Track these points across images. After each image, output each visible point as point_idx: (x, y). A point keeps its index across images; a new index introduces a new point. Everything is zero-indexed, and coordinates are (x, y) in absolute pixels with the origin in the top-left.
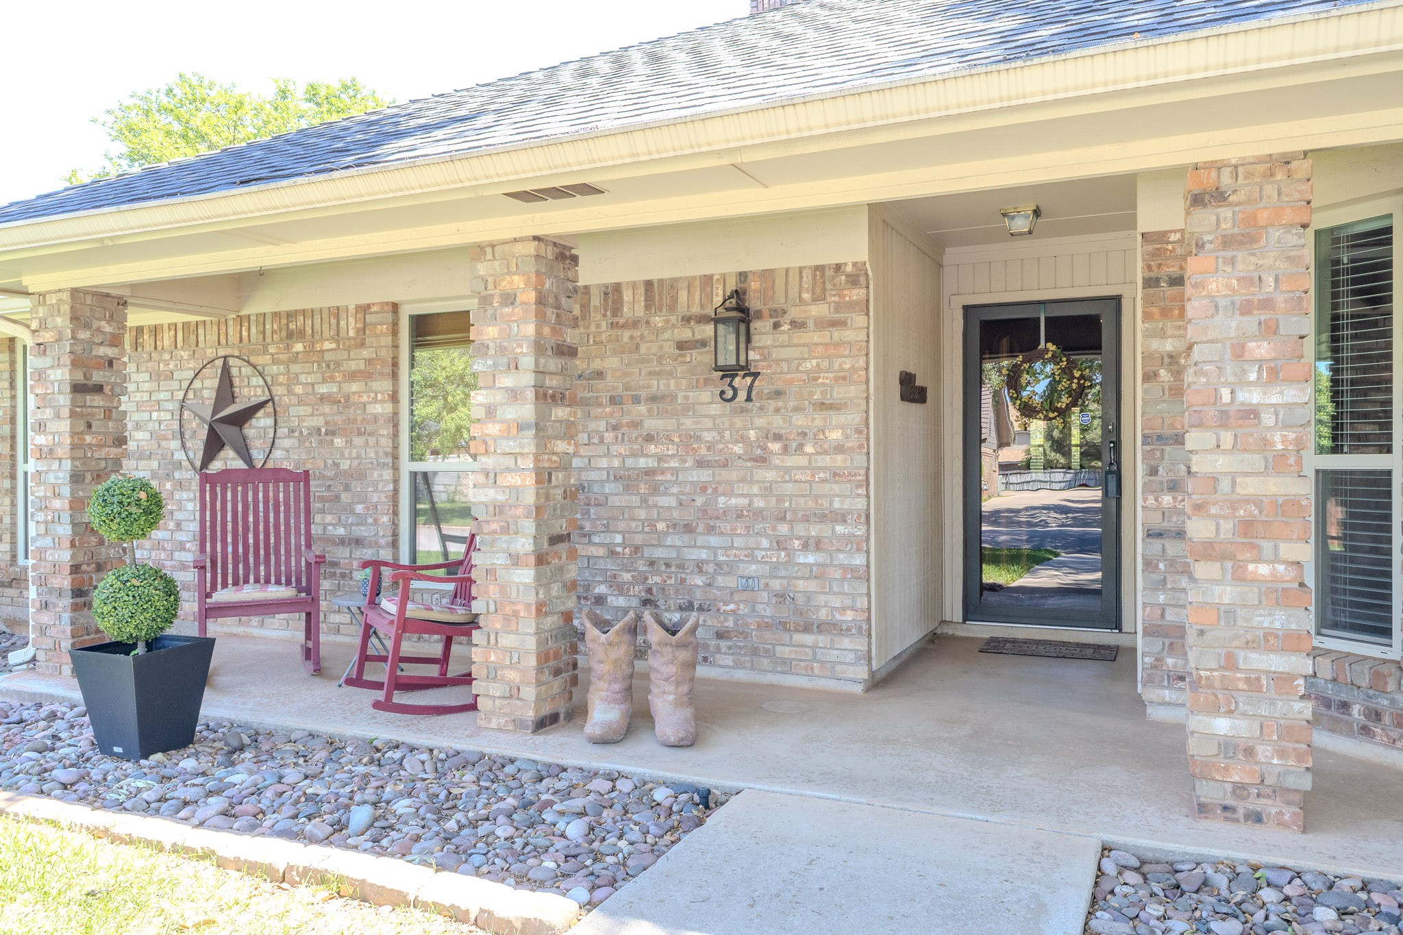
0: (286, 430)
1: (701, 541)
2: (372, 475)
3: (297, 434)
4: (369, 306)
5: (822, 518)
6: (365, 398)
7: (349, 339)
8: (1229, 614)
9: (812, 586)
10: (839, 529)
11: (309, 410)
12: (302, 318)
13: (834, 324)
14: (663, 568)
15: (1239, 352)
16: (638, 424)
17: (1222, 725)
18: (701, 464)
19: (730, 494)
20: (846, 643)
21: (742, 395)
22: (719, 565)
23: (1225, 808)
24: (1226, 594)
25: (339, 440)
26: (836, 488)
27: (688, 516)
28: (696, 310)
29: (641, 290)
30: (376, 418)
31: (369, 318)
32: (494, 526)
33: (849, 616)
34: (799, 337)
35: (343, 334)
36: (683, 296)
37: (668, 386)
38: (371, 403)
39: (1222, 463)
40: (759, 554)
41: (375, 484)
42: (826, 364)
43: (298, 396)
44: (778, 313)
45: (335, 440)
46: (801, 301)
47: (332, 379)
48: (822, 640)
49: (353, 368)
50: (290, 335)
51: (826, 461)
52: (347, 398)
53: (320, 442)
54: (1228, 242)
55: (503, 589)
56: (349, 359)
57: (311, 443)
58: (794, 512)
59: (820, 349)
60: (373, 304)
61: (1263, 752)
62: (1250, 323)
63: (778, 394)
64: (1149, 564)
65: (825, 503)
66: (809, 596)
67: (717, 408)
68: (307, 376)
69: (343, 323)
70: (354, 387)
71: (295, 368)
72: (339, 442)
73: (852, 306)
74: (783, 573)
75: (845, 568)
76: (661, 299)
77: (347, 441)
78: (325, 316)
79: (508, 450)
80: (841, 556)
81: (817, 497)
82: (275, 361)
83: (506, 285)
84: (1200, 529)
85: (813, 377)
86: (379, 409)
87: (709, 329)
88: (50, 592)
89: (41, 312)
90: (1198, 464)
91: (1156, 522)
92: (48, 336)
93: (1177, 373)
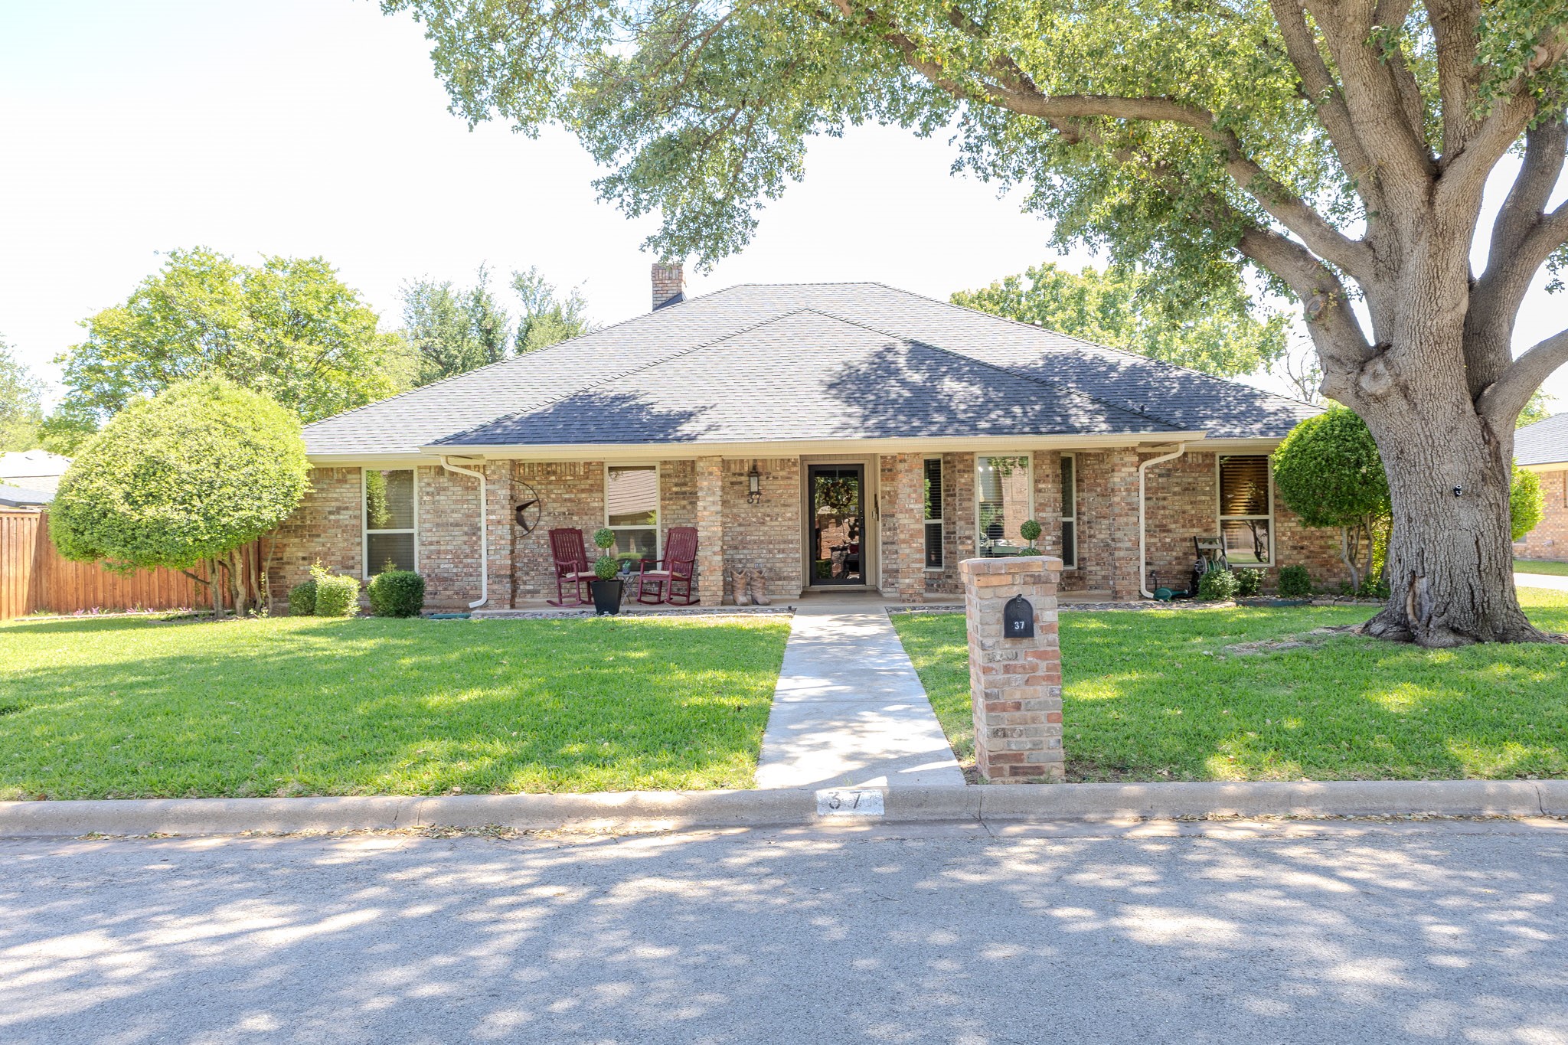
0: (546, 513)
1: (737, 552)
3: (552, 515)
4: (591, 463)
5: (786, 542)
6: (589, 500)
7: (581, 476)
8: (908, 555)
9: (782, 565)
10: (791, 546)
11: (559, 505)
12: (554, 465)
13: (788, 478)
14: (726, 562)
15: (909, 496)
17: (907, 581)
18: (740, 525)
19: (751, 535)
20: (793, 583)
21: (755, 501)
22: (747, 560)
23: (908, 600)
24: (909, 551)
26: (789, 532)
27: (736, 543)
28: (738, 471)
30: (594, 508)
31: (591, 468)
32: (706, 543)
33: (794, 574)
34: (776, 482)
35: (577, 473)
36: (733, 466)
37: (727, 497)
38: (592, 502)
39: (906, 521)
40: (762, 555)
41: (593, 536)
42: (786, 491)
43: (553, 498)
44: (768, 474)
46: (776, 470)
47: (571, 492)
48: (785, 583)
49: (583, 487)
50: (548, 473)
51: (786, 523)
52: (579, 500)
53: (565, 518)
54: (907, 471)
55: (710, 563)
56: (581, 484)
57: (560, 518)
58: (775, 540)
59: (784, 486)
60: (593, 462)
61: (916, 586)
62: (911, 490)
63: (769, 501)
64: (884, 552)
65: (788, 537)
66: (780, 568)
67: (746, 506)
68: (557, 491)
69: (577, 469)
70: (583, 495)
71: (552, 487)
72: (575, 518)
73: (794, 472)
74: (771, 561)
77: (580, 517)
78: (568, 466)
79: (712, 520)
80: (791, 554)
81: (783, 535)
82: (539, 484)
83: (710, 470)
84: (902, 536)
85: (781, 496)
86: (596, 504)
87: (744, 478)
88: (497, 576)
89: (493, 468)
90: (901, 522)
91: (885, 539)
92: (496, 477)
93: (890, 497)
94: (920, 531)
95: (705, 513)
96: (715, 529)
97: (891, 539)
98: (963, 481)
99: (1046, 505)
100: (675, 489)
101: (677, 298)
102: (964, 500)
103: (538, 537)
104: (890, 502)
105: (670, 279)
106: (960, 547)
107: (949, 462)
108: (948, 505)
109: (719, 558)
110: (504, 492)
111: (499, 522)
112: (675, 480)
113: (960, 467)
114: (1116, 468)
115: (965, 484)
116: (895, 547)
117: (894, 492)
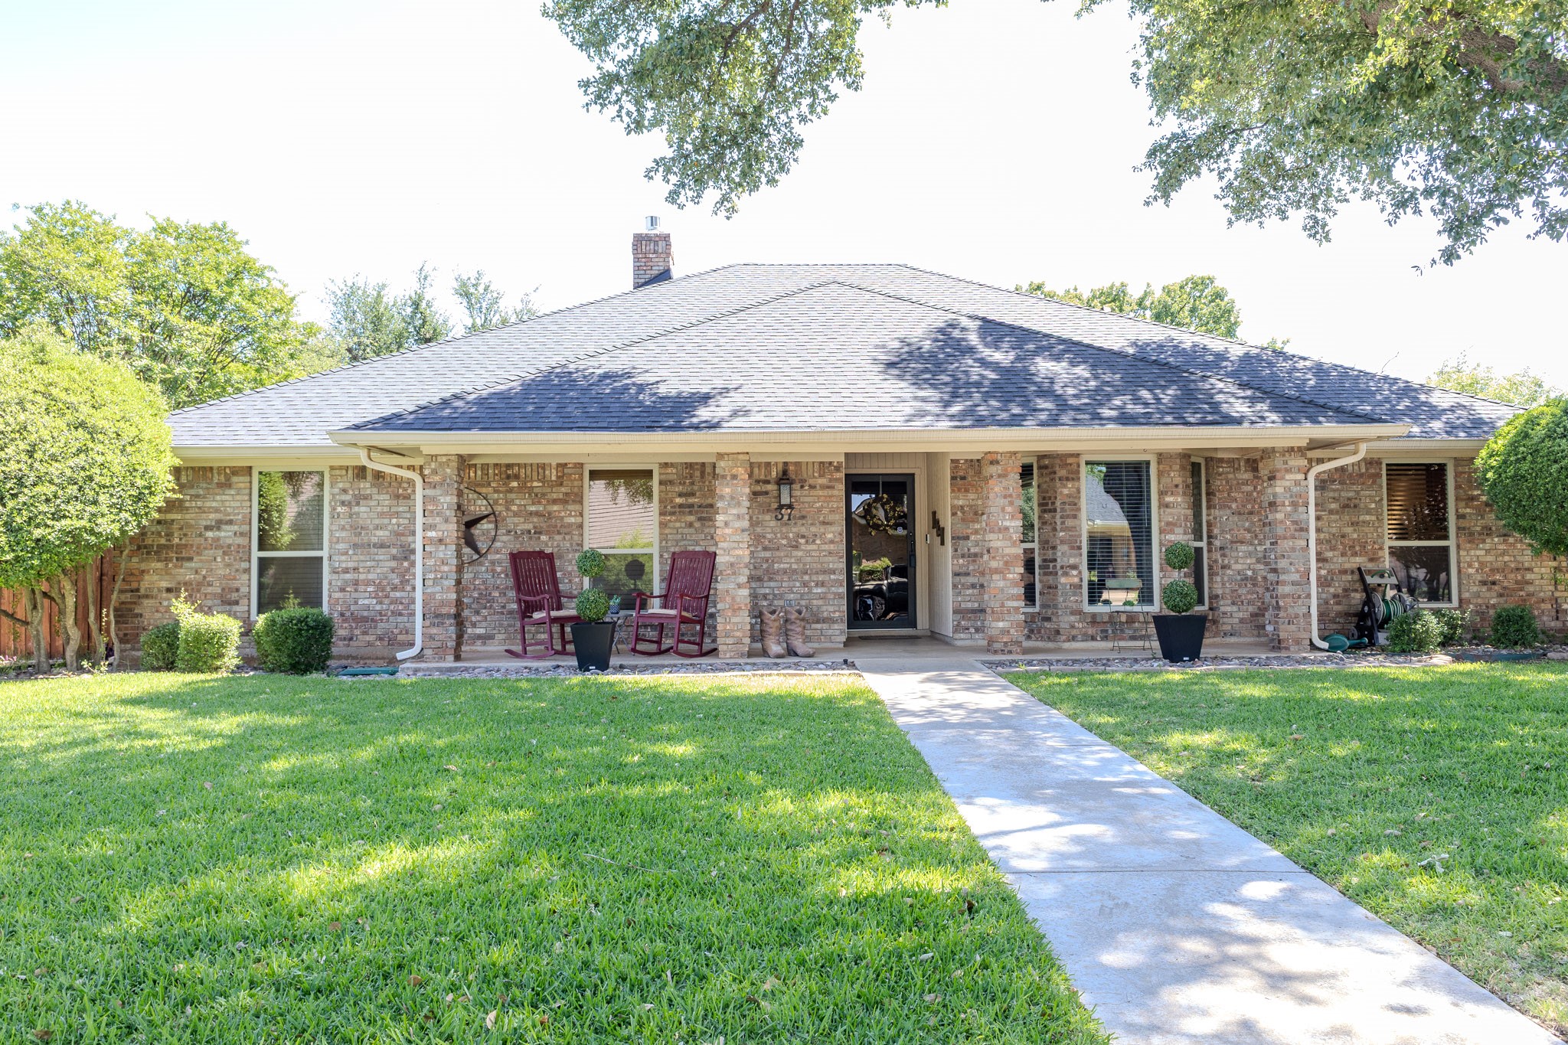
0: (504, 531)
1: (765, 585)
3: (512, 533)
4: (565, 464)
5: (824, 572)
6: (563, 514)
7: (552, 481)
8: (1002, 590)
9: (820, 602)
10: (832, 577)
11: (522, 520)
12: (517, 468)
13: (829, 487)
15: (1003, 509)
17: (1001, 624)
18: (765, 549)
19: (781, 562)
20: (836, 626)
21: (786, 517)
22: (775, 595)
23: (1002, 650)
24: (1001, 584)
26: (830, 559)
27: (759, 573)
28: (762, 477)
30: (570, 525)
31: (566, 471)
32: (728, 572)
33: (837, 614)
34: (813, 492)
35: (547, 478)
36: (758, 470)
38: (566, 517)
39: (999, 544)
40: (795, 590)
41: (570, 561)
42: (825, 505)
43: (514, 511)
44: (803, 481)
46: (814, 477)
47: (539, 503)
48: (825, 626)
49: (555, 497)
50: (508, 477)
51: (826, 547)
52: (550, 513)
53: (531, 538)
54: (1000, 476)
55: (733, 598)
56: (552, 492)
57: (523, 538)
58: (811, 570)
59: (822, 498)
60: (568, 463)
61: (1012, 631)
62: (1006, 501)
63: (803, 517)
64: (955, 586)
65: (825, 565)
66: (819, 607)
67: (773, 523)
68: (519, 501)
69: (547, 472)
70: (555, 508)
71: (513, 496)
72: (544, 538)
73: (837, 480)
74: (806, 597)
75: (835, 594)
77: (550, 537)
78: (535, 468)
79: (736, 540)
80: (832, 589)
81: (821, 563)
82: (496, 491)
83: (734, 471)
84: (994, 564)
85: (819, 510)
86: (572, 520)
87: (770, 487)
88: (437, 616)
89: (433, 465)
90: (993, 544)
91: (957, 569)
92: (437, 478)
93: (963, 513)
94: (1016, 556)
95: (728, 531)
96: (740, 552)
97: (964, 569)
98: (1066, 491)
99: (1175, 525)
100: (678, 500)
101: (664, 276)
102: (1068, 517)
103: (493, 563)
104: (963, 520)
105: (655, 252)
106: (1063, 580)
107: (1046, 467)
108: (1044, 523)
109: (745, 592)
110: (448, 499)
111: (440, 540)
112: (680, 489)
113: (1063, 473)
114: (1278, 475)
115: (1069, 496)
116: (971, 580)
117: (971, 506)
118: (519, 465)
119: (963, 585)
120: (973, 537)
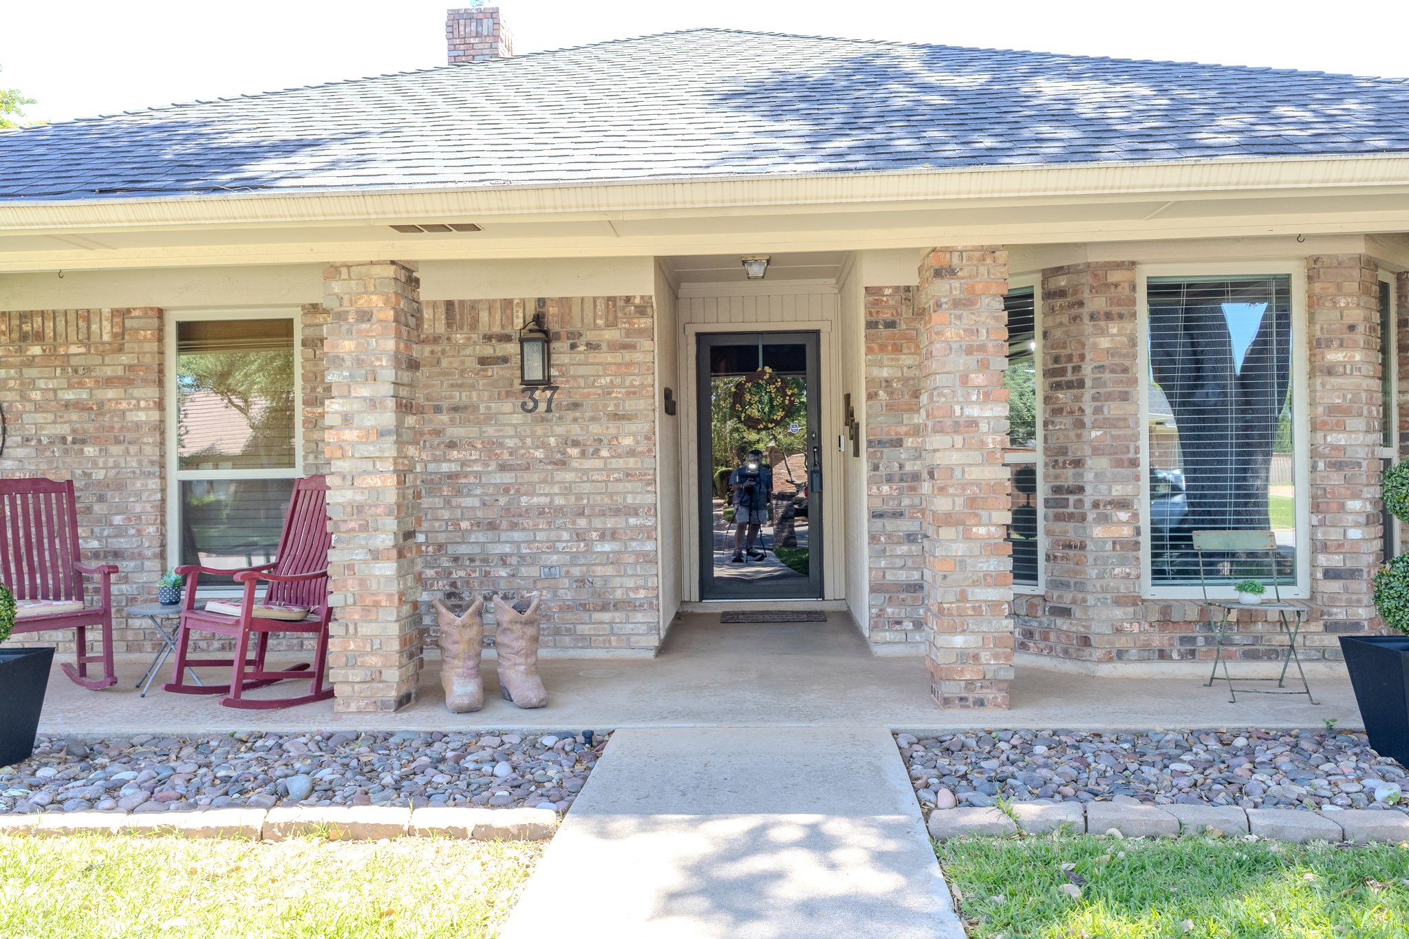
0: (19, 439)
1: (504, 536)
2: (134, 484)
3: (33, 443)
4: (128, 311)
5: (617, 512)
6: (124, 405)
7: (103, 343)
8: (962, 562)
9: (609, 571)
10: (632, 521)
11: (50, 417)
12: (40, 320)
13: (625, 347)
14: (467, 563)
15: (964, 380)
16: (440, 432)
17: (959, 641)
18: (503, 468)
19: (532, 494)
20: (639, 617)
21: (542, 406)
22: (522, 557)
23: (961, 699)
24: (960, 549)
25: (91, 449)
26: (629, 486)
27: (491, 514)
28: (497, 329)
29: (442, 310)
30: (137, 426)
31: (128, 323)
32: (352, 525)
33: (642, 594)
34: (594, 357)
35: (95, 337)
36: (484, 316)
37: (470, 397)
38: (131, 410)
39: (955, 458)
40: (560, 546)
41: (138, 494)
42: (618, 381)
43: (35, 402)
44: (574, 336)
45: (86, 449)
46: (596, 327)
47: (81, 385)
48: (618, 616)
49: (109, 374)
50: (24, 337)
51: (620, 463)
52: (101, 405)
53: (66, 452)
54: (957, 304)
55: (362, 582)
56: (103, 364)
57: (53, 452)
58: (592, 507)
59: (613, 368)
60: (134, 309)
61: (985, 656)
62: (972, 361)
63: (576, 406)
64: (873, 538)
65: (620, 499)
66: (606, 579)
67: (518, 418)
68: (46, 382)
69: (94, 327)
70: (111, 394)
71: (30, 373)
72: (90, 450)
73: (640, 332)
74: (582, 561)
75: (638, 554)
76: (462, 318)
77: (101, 450)
78: (72, 318)
79: (366, 454)
80: (634, 544)
81: (611, 495)
82: (3, 365)
83: (362, 303)
84: (942, 504)
85: (607, 392)
86: (142, 416)
87: (512, 348)
90: (941, 459)
91: (878, 505)
93: (891, 394)
94: (995, 486)
95: (349, 435)
96: (377, 481)
97: (891, 506)
98: (1104, 343)
99: (1347, 412)
102: (1109, 397)
104: (890, 407)
105: (478, 35)
106: (1098, 532)
107: (1062, 293)
108: (1057, 411)
113: (1097, 303)
115: (1111, 352)
116: (905, 525)
117: (905, 380)
118: (42, 314)
119: (889, 536)
120: (909, 442)
